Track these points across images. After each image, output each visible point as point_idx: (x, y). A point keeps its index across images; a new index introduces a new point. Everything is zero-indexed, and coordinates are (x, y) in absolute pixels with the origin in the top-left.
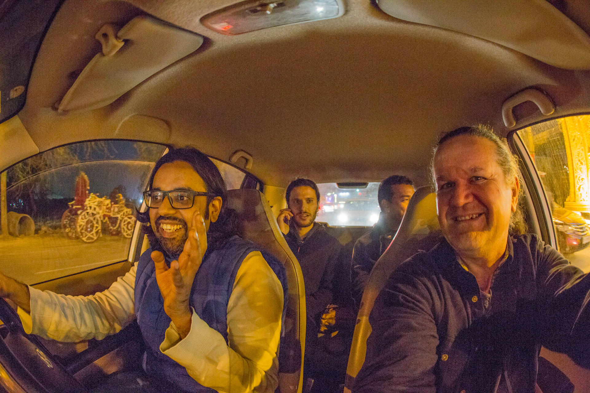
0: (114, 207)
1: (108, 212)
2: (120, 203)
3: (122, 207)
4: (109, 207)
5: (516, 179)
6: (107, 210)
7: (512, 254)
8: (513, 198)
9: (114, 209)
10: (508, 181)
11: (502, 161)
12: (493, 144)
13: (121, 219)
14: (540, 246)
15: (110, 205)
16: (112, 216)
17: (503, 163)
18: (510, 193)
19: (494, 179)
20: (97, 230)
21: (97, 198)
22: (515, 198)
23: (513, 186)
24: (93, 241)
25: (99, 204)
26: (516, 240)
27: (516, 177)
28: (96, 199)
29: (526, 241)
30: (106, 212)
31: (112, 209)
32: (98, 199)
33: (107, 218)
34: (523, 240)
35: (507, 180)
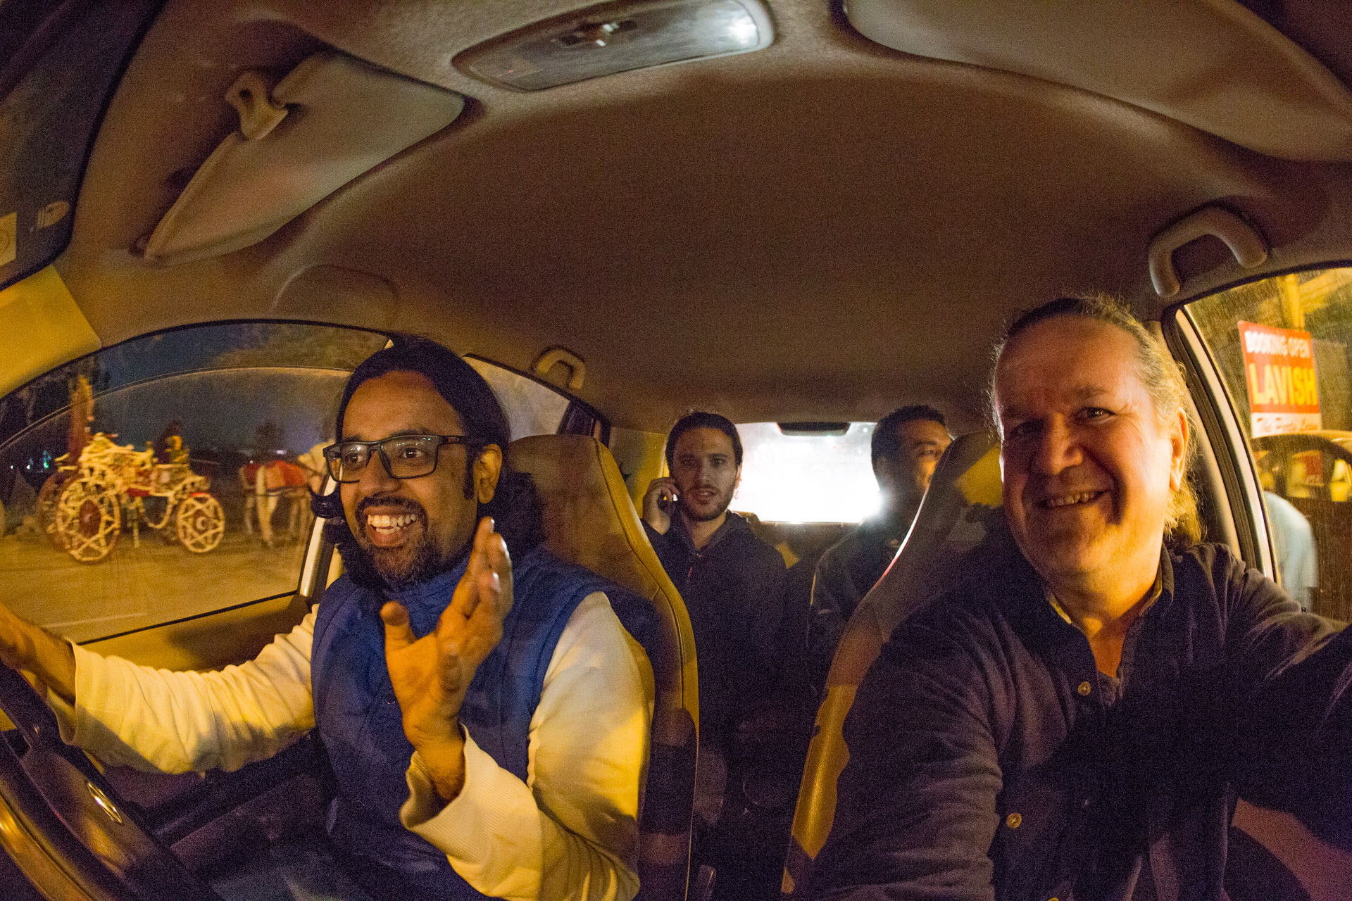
0: (160, 471)
1: (143, 484)
2: (177, 460)
3: (180, 471)
4: (146, 471)
5: (1182, 418)
6: (141, 479)
7: (1171, 587)
8: (1173, 460)
9: (159, 476)
10: (1163, 420)
11: (1148, 375)
12: (1130, 337)
13: (176, 502)
14: (1236, 570)
15: (148, 466)
16: (153, 493)
17: (1152, 381)
18: (1168, 448)
19: (1129, 415)
20: (109, 529)
21: (112, 445)
22: (1178, 461)
23: (1173, 431)
24: (97, 558)
25: (116, 463)
26: (1180, 559)
27: (1181, 414)
28: (109, 448)
29: (1204, 560)
30: (136, 483)
31: (153, 476)
32: (115, 449)
33: (138, 500)
34: (1197, 557)
35: (1161, 419)
